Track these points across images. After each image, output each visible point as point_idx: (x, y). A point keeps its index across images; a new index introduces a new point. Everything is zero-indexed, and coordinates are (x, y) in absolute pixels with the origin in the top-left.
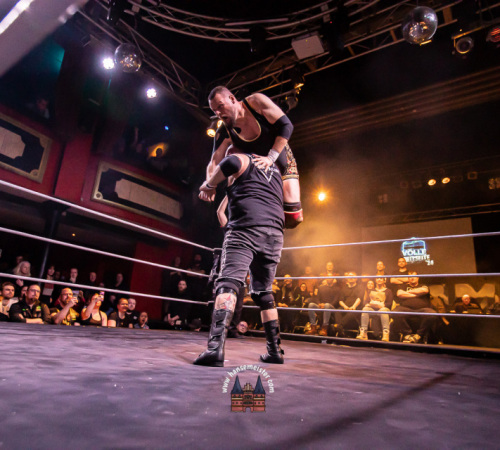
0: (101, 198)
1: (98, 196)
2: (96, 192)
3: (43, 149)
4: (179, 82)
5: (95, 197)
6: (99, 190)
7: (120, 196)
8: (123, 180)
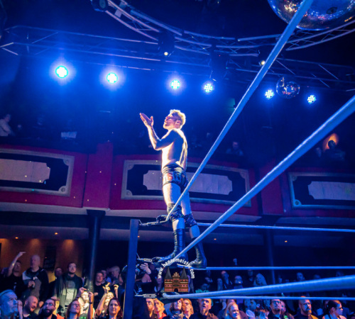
0: (300, 205)
1: (297, 203)
2: (294, 201)
3: (244, 180)
4: (333, 78)
5: (295, 205)
6: (296, 198)
7: (316, 197)
8: (313, 182)
